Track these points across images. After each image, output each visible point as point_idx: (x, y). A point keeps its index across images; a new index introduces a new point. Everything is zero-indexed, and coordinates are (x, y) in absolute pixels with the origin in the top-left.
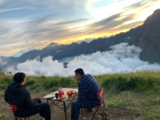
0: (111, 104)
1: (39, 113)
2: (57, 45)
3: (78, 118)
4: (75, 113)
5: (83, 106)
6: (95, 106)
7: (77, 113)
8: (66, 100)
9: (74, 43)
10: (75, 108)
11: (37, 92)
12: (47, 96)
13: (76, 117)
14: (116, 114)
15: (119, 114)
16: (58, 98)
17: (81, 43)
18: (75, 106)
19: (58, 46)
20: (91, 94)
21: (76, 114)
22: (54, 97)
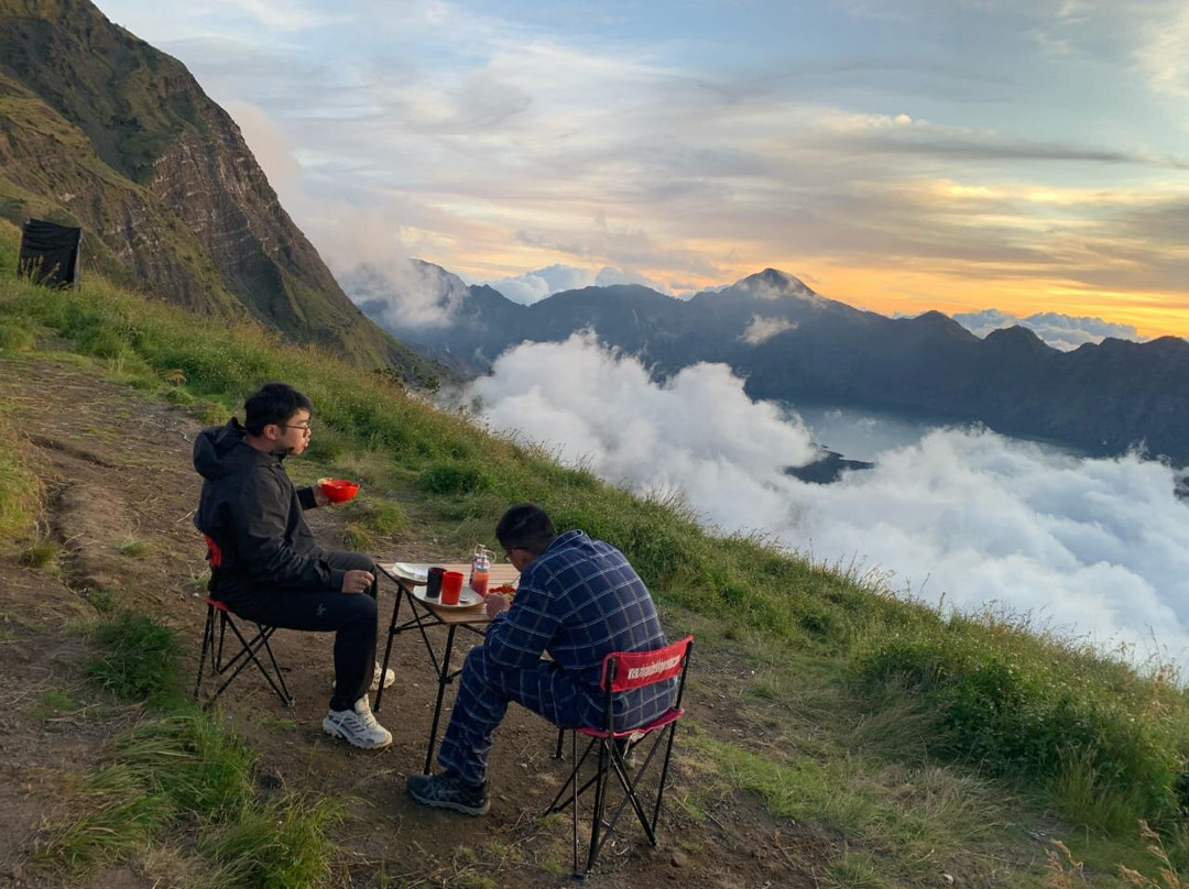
0: (766, 787)
1: (334, 633)
2: (803, 295)
3: (480, 747)
4: (471, 709)
5: (522, 693)
6: (584, 726)
7: (476, 713)
8: (464, 625)
9: (933, 318)
10: (475, 679)
11: (456, 539)
12: (403, 566)
13: (470, 734)
14: (740, 852)
15: (753, 855)
16: (437, 596)
17: (997, 334)
18: (481, 673)
19: (806, 303)
20: (575, 648)
21: (471, 715)
22: (420, 584)
